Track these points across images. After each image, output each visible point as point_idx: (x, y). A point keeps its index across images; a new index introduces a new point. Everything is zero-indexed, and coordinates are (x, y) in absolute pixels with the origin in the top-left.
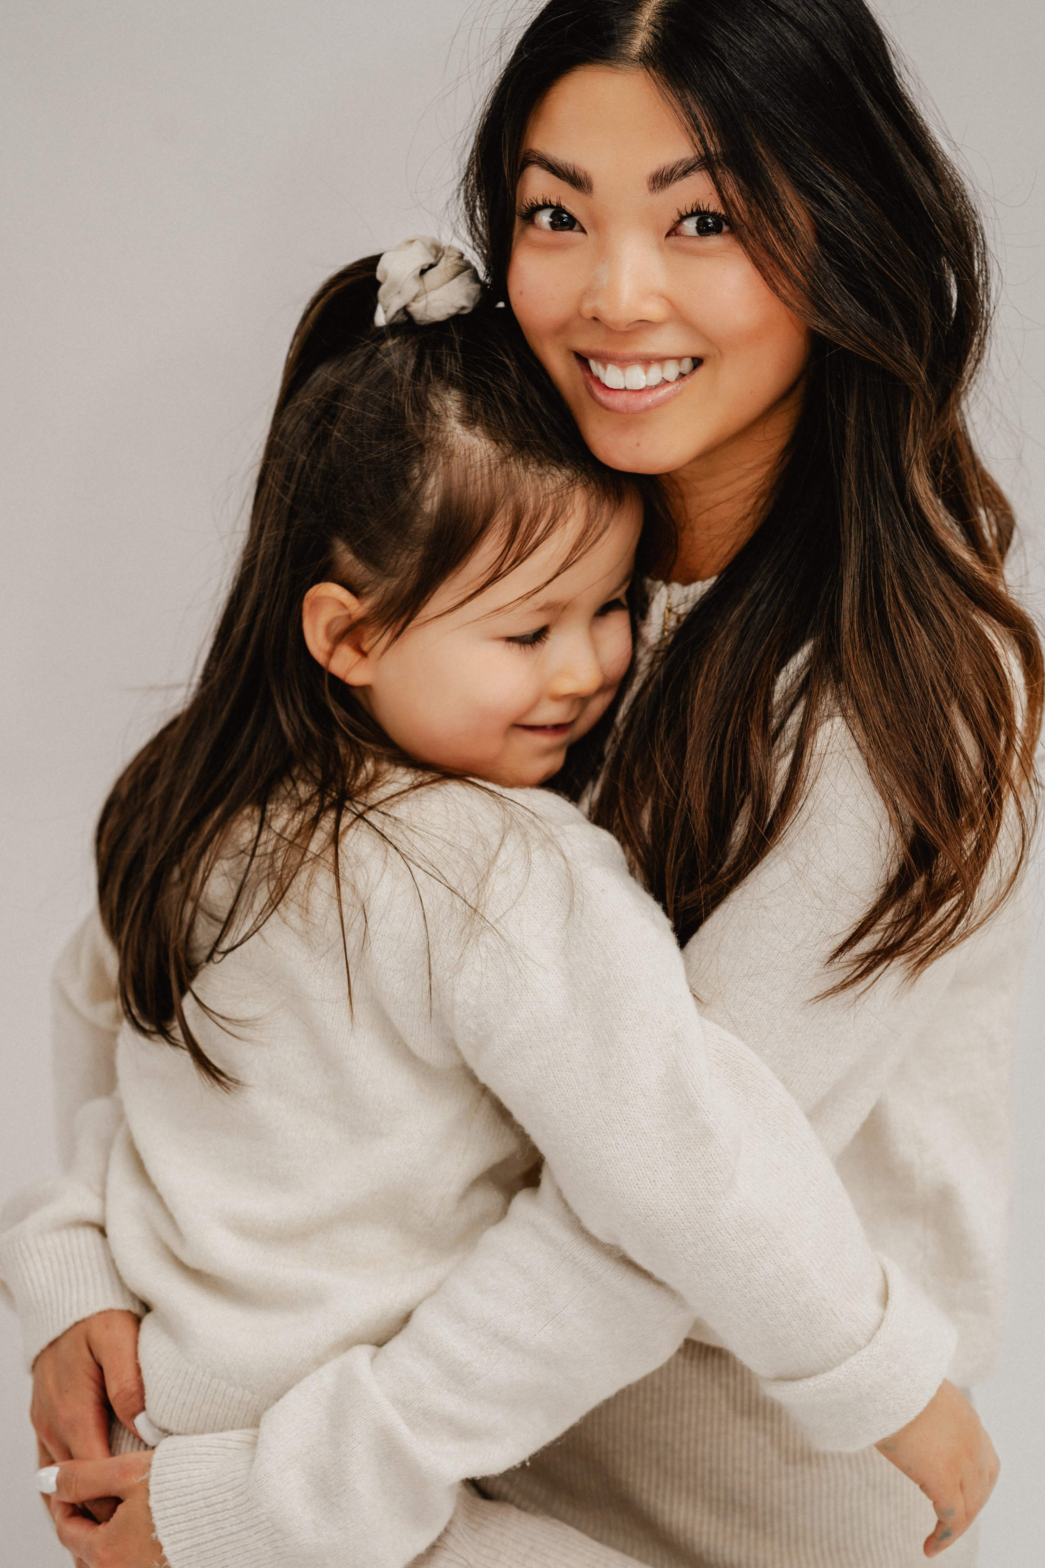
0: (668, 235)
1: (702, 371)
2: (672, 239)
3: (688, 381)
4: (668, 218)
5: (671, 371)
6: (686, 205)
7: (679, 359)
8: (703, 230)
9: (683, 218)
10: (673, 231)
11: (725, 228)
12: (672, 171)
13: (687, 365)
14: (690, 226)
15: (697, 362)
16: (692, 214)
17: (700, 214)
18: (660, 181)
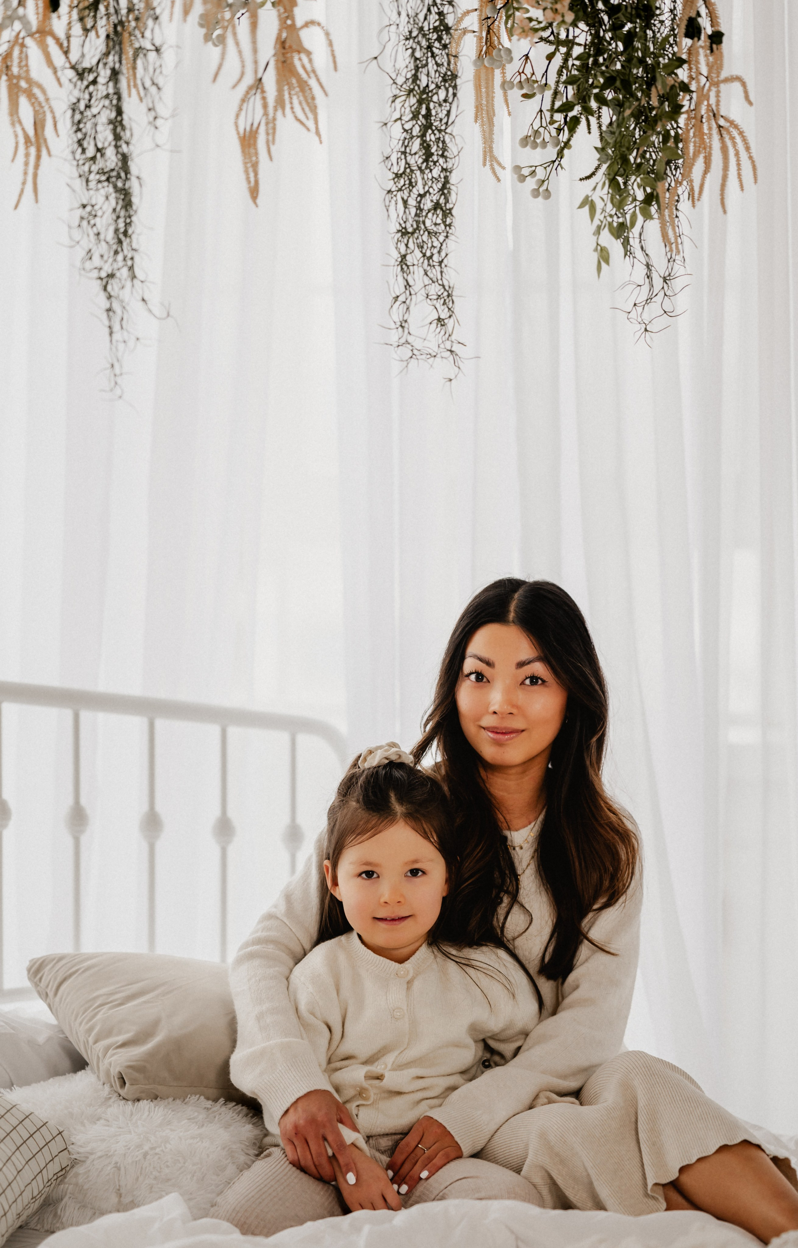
0: (521, 684)
2: (523, 686)
4: (522, 678)
6: (528, 674)
8: (532, 683)
9: (527, 678)
10: (523, 683)
12: (524, 662)
14: (528, 682)
15: (523, 731)
17: (532, 678)
18: (521, 665)
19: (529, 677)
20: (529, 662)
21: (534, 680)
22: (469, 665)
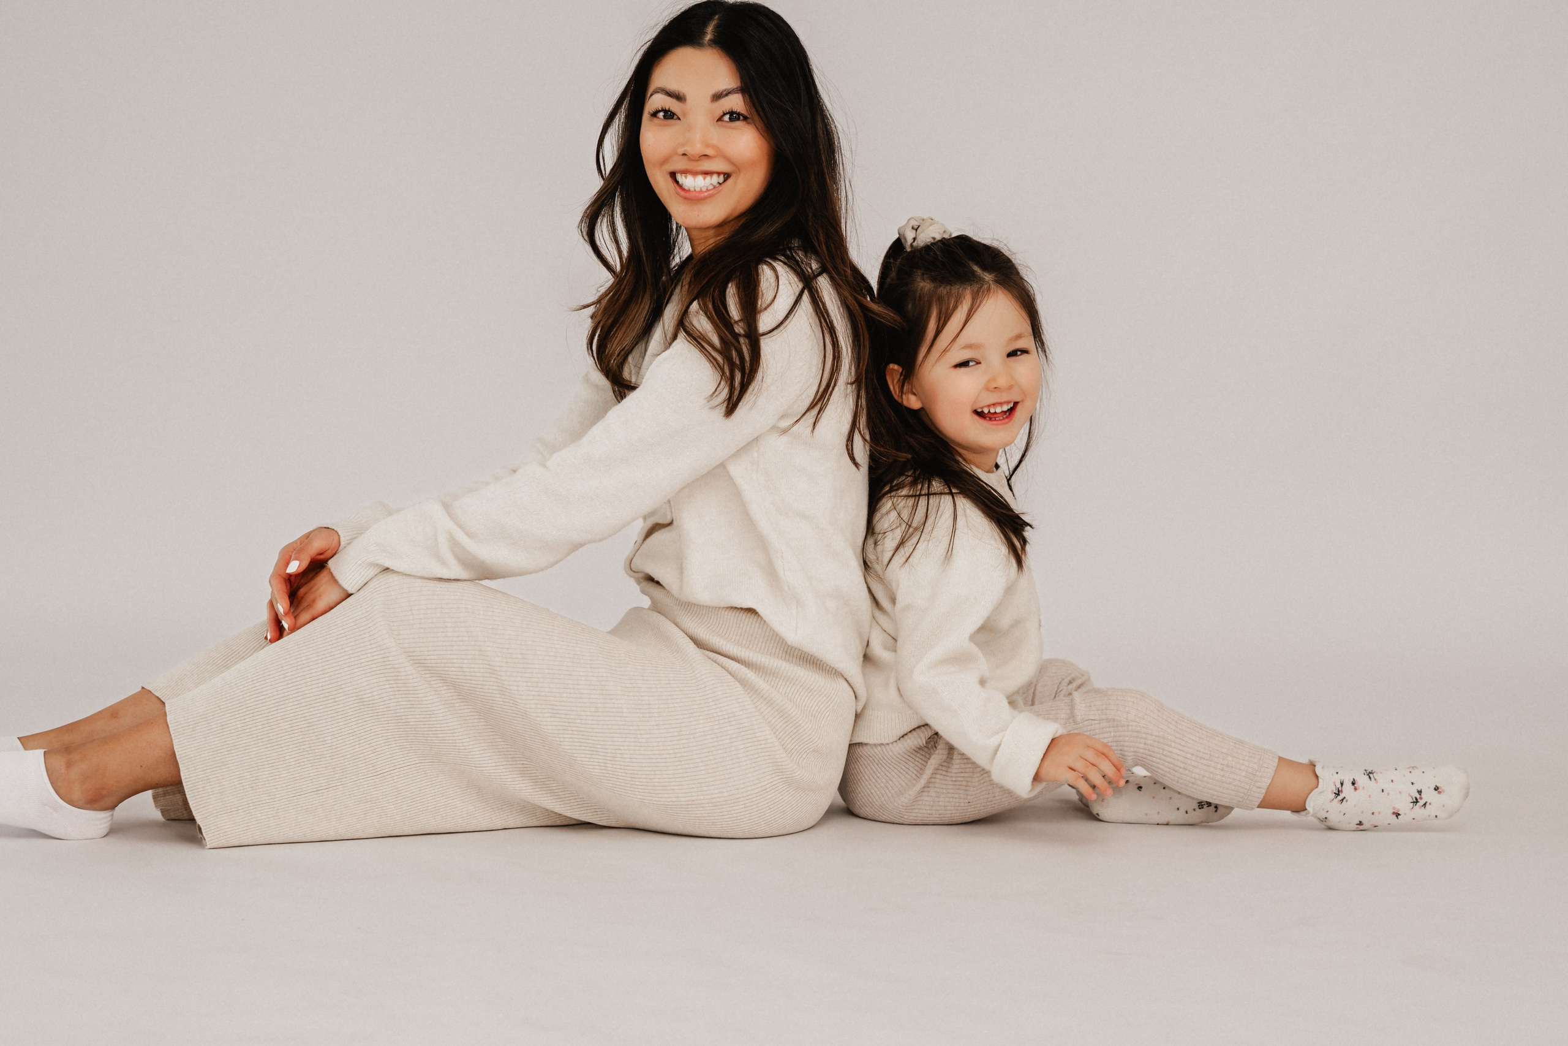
0: (718, 121)
1: (730, 181)
2: (720, 123)
3: (723, 186)
4: (719, 113)
5: (715, 180)
6: (727, 108)
7: (719, 174)
8: (731, 120)
9: (725, 114)
10: (720, 119)
11: (741, 118)
12: (721, 94)
13: (721, 179)
14: (727, 118)
15: (727, 176)
16: (729, 113)
17: (731, 113)
18: (717, 97)
19: (727, 113)
20: (728, 93)
21: (734, 116)
22: (656, 101)
